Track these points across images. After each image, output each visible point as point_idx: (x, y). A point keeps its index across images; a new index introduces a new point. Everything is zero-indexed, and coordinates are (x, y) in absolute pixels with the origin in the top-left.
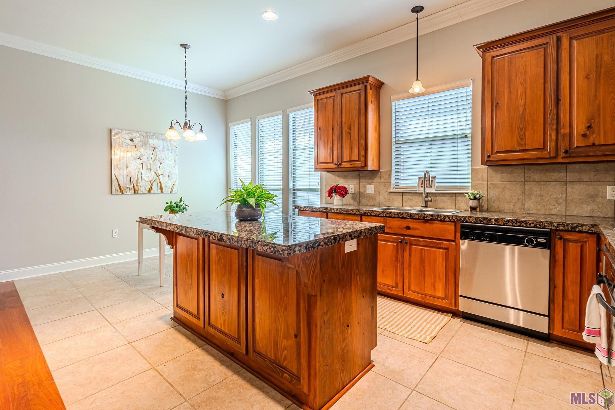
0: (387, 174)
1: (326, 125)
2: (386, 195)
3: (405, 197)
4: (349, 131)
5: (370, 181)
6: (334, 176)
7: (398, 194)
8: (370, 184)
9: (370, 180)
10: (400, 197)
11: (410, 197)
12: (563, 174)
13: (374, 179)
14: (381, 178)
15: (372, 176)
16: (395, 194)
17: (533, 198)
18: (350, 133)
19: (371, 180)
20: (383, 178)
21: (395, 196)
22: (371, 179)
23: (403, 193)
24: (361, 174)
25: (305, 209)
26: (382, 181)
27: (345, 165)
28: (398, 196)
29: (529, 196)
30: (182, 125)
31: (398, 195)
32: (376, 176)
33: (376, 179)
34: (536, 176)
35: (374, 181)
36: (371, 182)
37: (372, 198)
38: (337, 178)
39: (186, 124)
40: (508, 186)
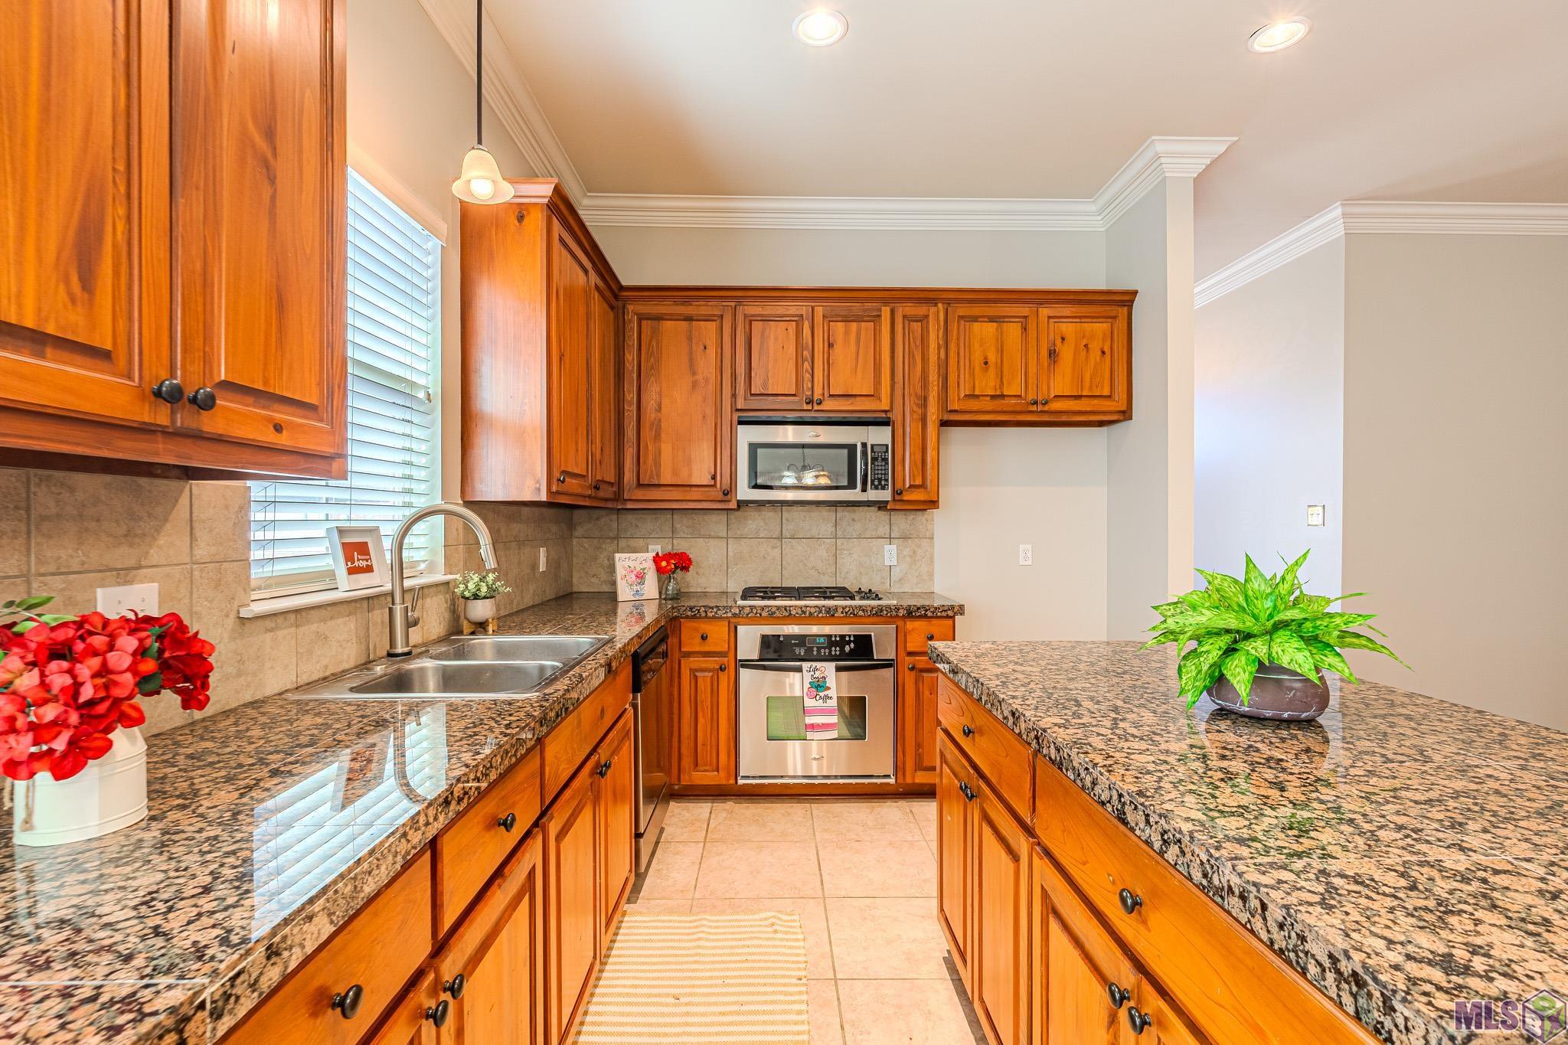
0: (227, 507)
2: (226, 635)
3: (306, 629)
5: (122, 556)
7: (280, 620)
8: (124, 574)
9: (124, 550)
10: (287, 634)
11: (322, 628)
13: (151, 537)
14: (198, 533)
15: (140, 519)
16: (269, 624)
19: (131, 545)
20: (211, 531)
21: (269, 636)
22: (130, 537)
23: (297, 612)
24: (44, 501)
26: (202, 551)
28: (280, 634)
31: (281, 629)
32: (166, 520)
33: (161, 541)
35: (155, 556)
36: (132, 563)
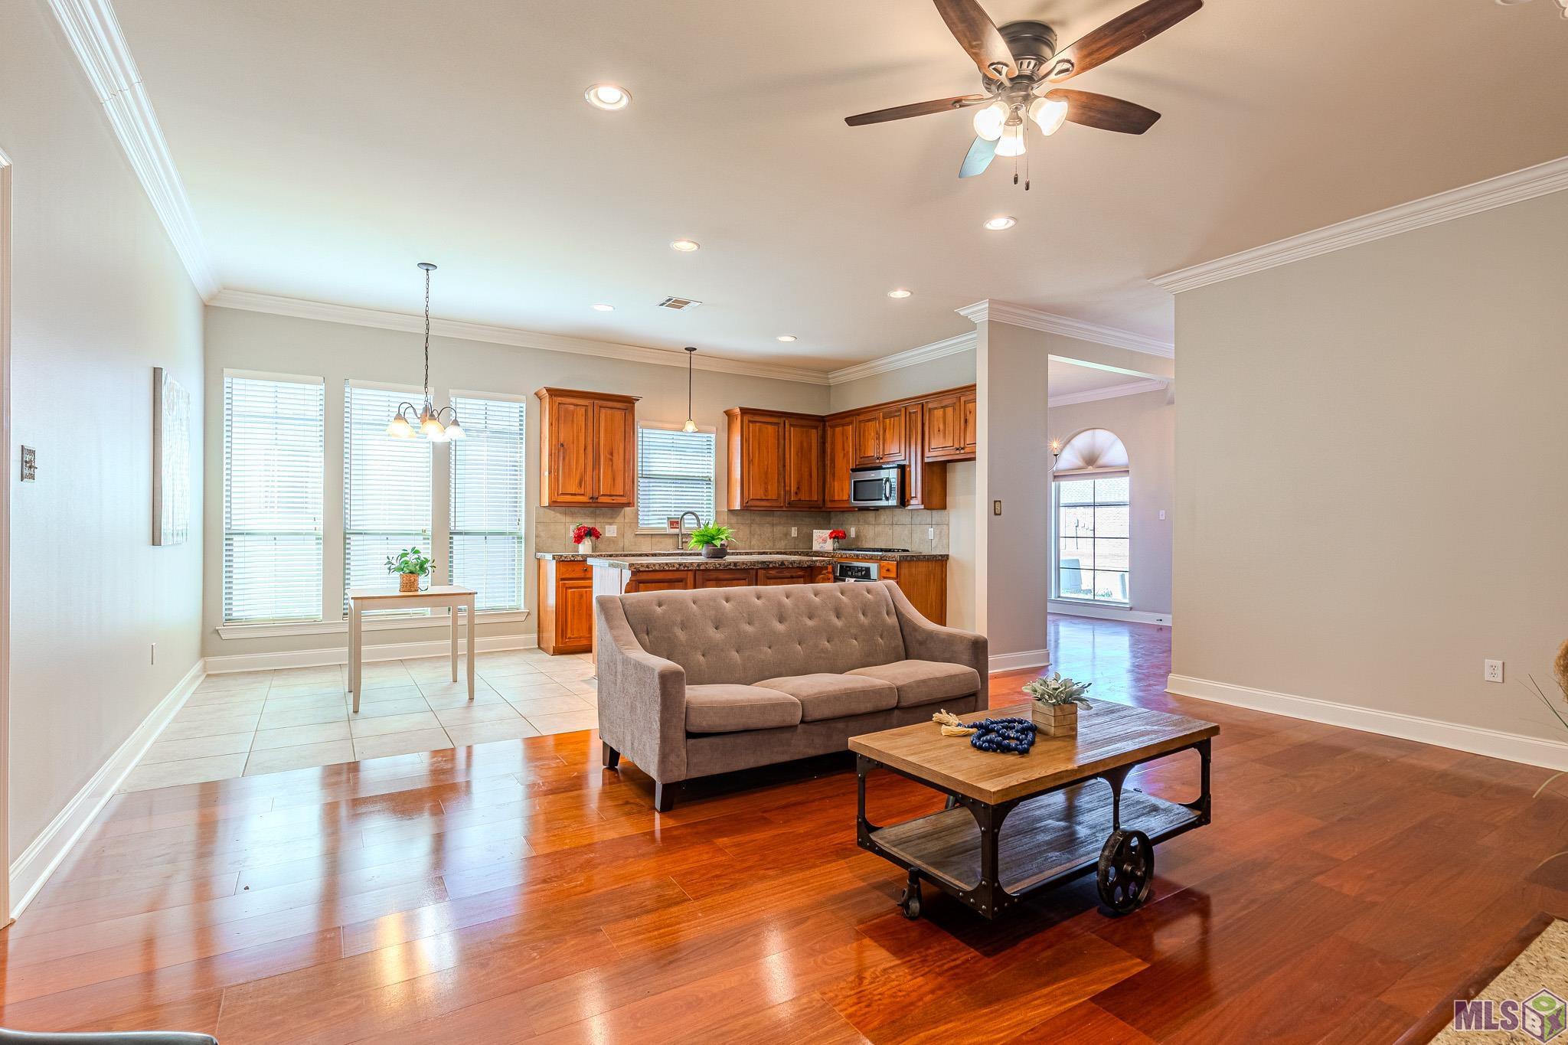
0: (632, 513)
1: (573, 443)
2: (632, 537)
3: (655, 540)
4: (610, 457)
5: (610, 521)
6: (553, 512)
7: (646, 536)
8: (611, 524)
10: (648, 539)
11: (660, 540)
12: (771, 518)
13: (615, 518)
14: (626, 515)
15: (614, 515)
16: (643, 536)
17: (756, 536)
18: (611, 460)
20: (629, 514)
21: (643, 539)
22: (612, 518)
23: (651, 535)
24: (598, 512)
25: (573, 559)
26: (627, 518)
27: (602, 499)
29: (754, 535)
30: (419, 412)
31: (646, 538)
32: (619, 515)
33: (618, 518)
34: (758, 519)
35: (616, 521)
36: (612, 522)
37: (614, 542)
38: (558, 515)
39: (426, 409)
40: (742, 527)
